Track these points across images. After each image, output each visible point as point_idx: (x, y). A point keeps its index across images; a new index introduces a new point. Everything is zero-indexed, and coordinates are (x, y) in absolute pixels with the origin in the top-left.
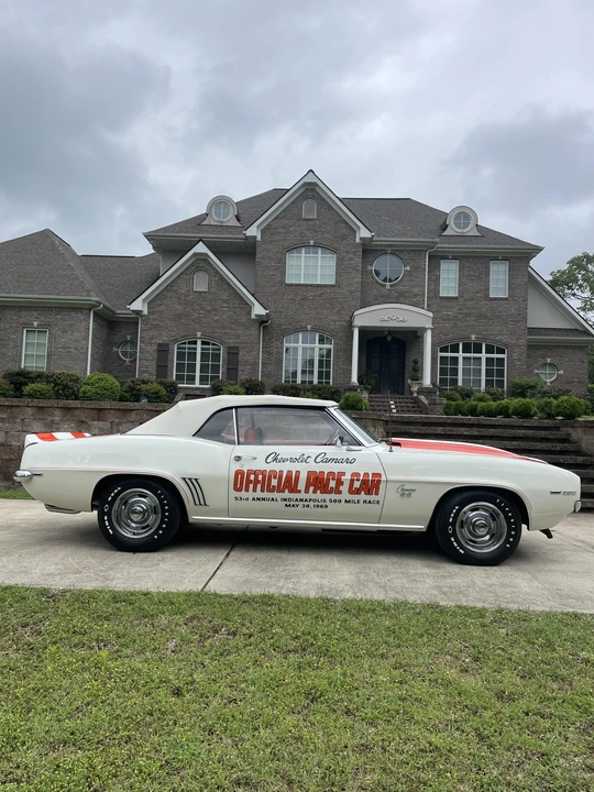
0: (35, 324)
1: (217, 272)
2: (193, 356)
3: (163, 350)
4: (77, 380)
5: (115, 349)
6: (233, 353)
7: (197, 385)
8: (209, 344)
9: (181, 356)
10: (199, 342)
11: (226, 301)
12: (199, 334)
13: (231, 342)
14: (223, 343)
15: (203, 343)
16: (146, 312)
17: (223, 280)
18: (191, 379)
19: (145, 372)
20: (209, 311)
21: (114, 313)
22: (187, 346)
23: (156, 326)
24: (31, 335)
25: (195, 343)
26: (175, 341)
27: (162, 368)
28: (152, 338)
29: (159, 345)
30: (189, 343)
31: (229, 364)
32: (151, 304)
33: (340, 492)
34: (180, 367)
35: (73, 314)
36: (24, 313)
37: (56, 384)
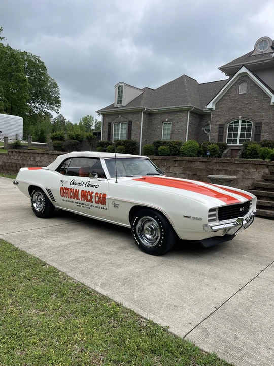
0: (167, 120)
1: (252, 82)
2: (236, 129)
3: (222, 128)
4: (179, 144)
5: (203, 128)
6: (259, 126)
7: (238, 144)
8: (245, 122)
9: (230, 129)
10: (240, 122)
11: (256, 97)
12: (240, 117)
13: (258, 120)
14: (253, 120)
15: (243, 122)
16: (214, 109)
17: (255, 85)
18: (235, 141)
19: (213, 139)
20: (247, 104)
21: (202, 111)
22: (234, 124)
23: (219, 116)
24: (165, 125)
25: (238, 122)
26: (228, 122)
27: (221, 137)
28: (217, 122)
29: (220, 124)
30: (235, 122)
31: (256, 132)
32: (217, 104)
33: (92, 202)
34: (230, 135)
35: (181, 114)
36: (163, 116)
37: (171, 146)
